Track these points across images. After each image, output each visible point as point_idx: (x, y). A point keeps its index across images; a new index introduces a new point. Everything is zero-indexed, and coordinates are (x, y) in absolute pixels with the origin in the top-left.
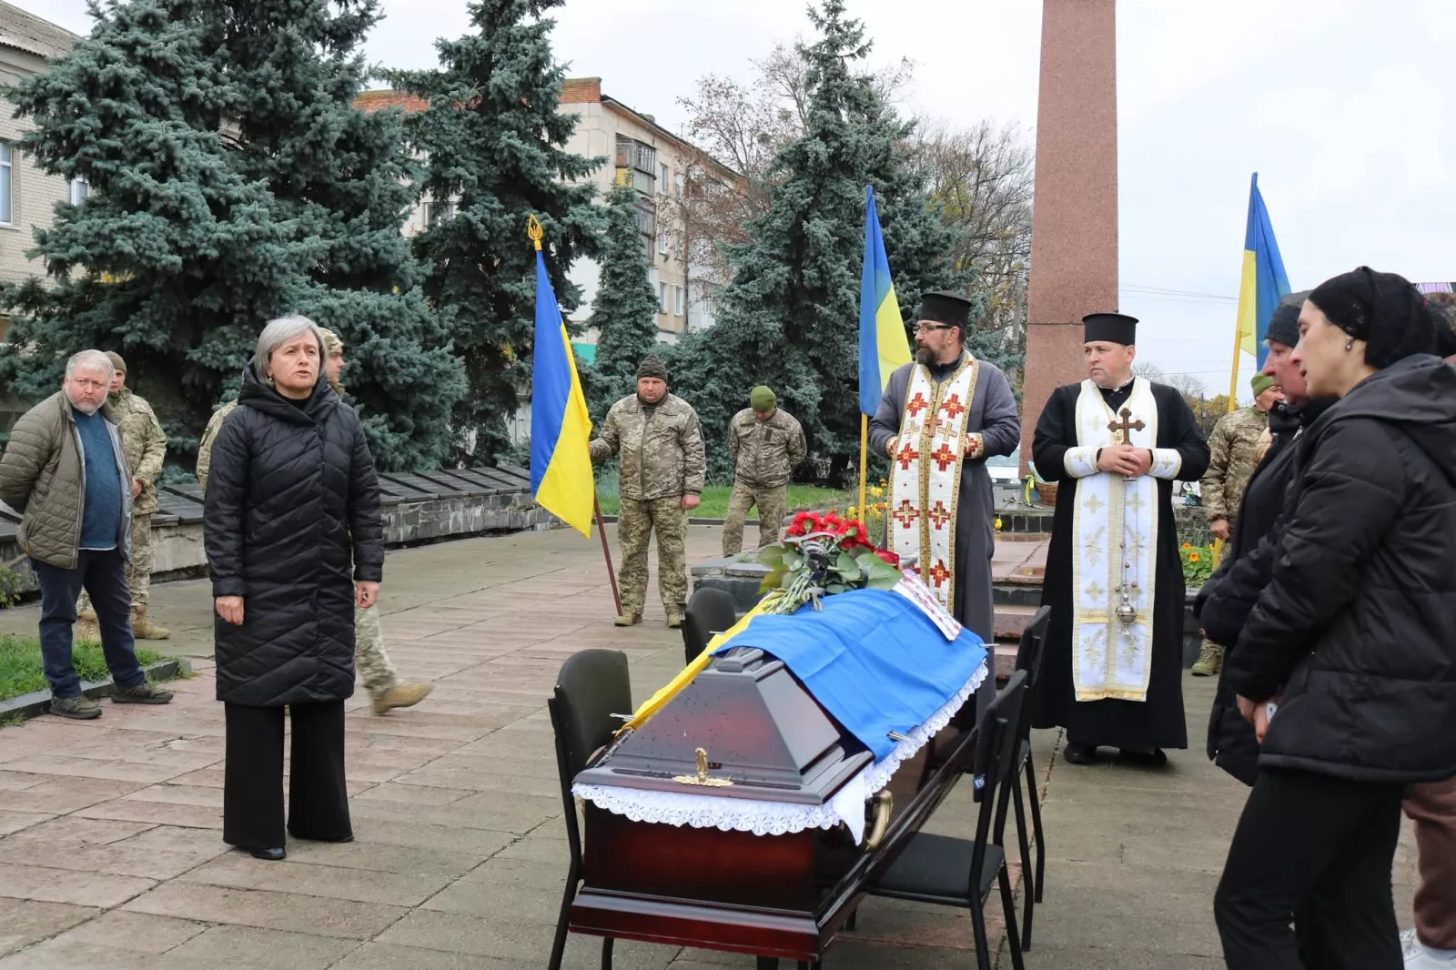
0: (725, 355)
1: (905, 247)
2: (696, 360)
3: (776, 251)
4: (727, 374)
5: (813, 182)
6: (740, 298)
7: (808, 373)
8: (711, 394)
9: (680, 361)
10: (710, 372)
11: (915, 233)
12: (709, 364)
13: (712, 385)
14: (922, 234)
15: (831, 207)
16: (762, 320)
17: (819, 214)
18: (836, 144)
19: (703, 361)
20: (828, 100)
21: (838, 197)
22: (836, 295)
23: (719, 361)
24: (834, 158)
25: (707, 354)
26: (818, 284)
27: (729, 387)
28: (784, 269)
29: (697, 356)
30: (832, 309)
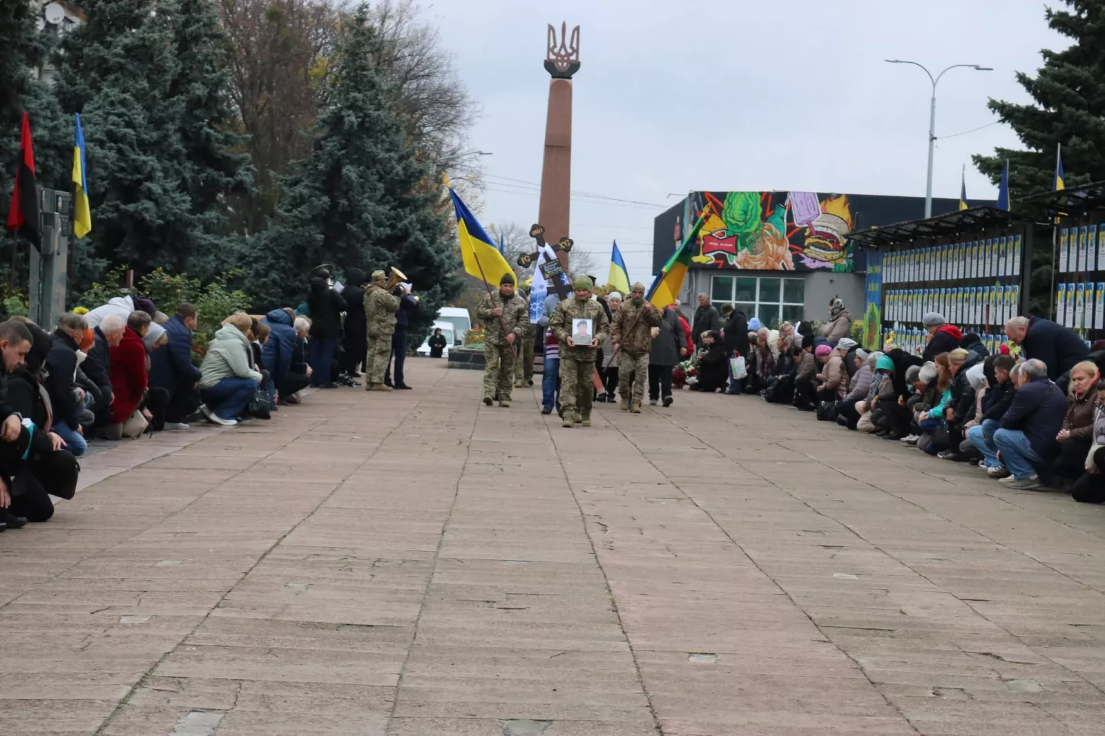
0: (282, 254)
1: (392, 179)
2: (261, 257)
3: (317, 185)
4: (283, 267)
5: (344, 139)
6: (298, 217)
7: (337, 270)
8: (274, 281)
9: (249, 256)
10: (271, 267)
11: (399, 168)
12: (271, 260)
13: (274, 275)
14: (404, 169)
15: (356, 156)
16: (312, 233)
17: (347, 161)
18: (361, 114)
19: (266, 258)
20: (356, 82)
21: (362, 151)
22: (360, 218)
23: (277, 258)
24: (361, 124)
25: (268, 253)
26: (349, 209)
27: (284, 276)
28: (326, 199)
29: (260, 254)
30: (357, 227)
